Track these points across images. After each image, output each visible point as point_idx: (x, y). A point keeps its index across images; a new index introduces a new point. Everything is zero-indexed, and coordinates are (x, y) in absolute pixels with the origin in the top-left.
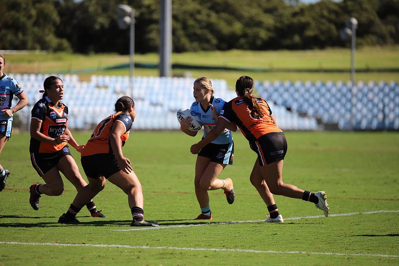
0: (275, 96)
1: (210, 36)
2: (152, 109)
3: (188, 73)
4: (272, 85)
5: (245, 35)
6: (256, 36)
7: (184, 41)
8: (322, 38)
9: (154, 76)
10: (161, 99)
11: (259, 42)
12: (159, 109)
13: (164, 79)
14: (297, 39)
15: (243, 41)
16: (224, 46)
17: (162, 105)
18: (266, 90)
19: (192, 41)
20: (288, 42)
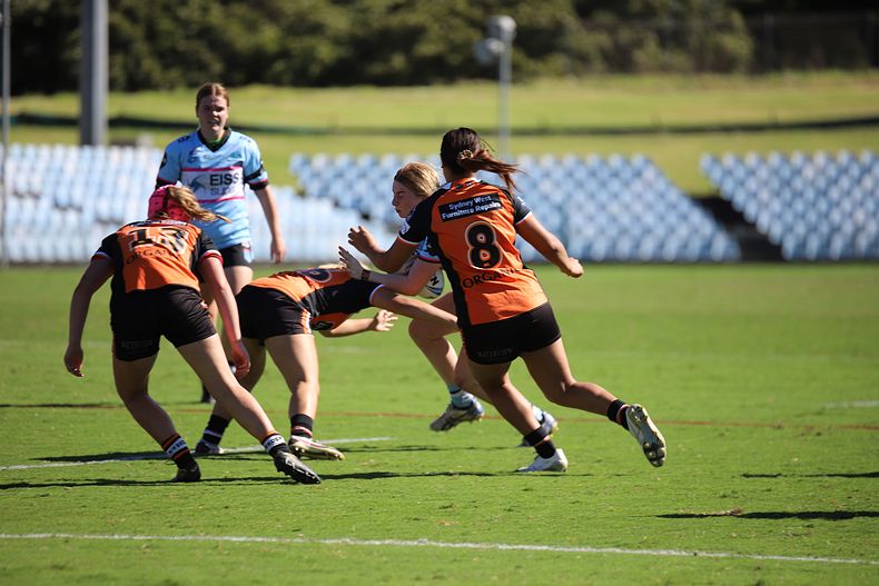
0: (337, 188)
1: (206, 55)
2: (56, 216)
3: (146, 137)
4: (331, 163)
5: (284, 54)
6: (309, 56)
7: (150, 65)
8: (455, 59)
9: (67, 144)
10: (78, 195)
11: (315, 70)
12: (72, 217)
13: (87, 151)
14: (398, 61)
15: (279, 66)
16: (238, 76)
17: (80, 210)
18: (316, 175)
19: (167, 67)
20: (377, 69)
